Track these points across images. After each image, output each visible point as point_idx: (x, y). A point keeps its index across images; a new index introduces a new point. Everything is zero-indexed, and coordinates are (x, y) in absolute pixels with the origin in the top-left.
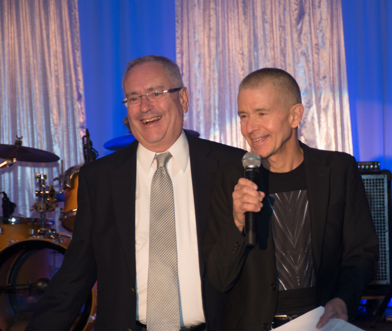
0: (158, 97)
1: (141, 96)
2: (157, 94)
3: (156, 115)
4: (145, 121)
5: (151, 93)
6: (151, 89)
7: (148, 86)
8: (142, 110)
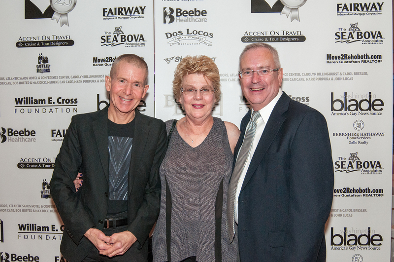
0: (265, 74)
1: (254, 71)
2: (265, 71)
3: (262, 87)
4: (253, 90)
5: (260, 70)
6: (261, 67)
7: (259, 65)
8: (254, 82)
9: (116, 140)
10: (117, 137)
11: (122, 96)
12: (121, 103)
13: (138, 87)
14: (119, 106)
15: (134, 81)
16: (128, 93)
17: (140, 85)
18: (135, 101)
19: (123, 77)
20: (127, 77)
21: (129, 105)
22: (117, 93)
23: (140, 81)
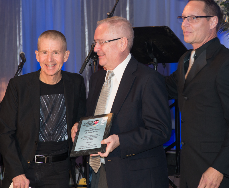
9: (50, 97)
10: (52, 95)
11: (46, 64)
12: (47, 69)
13: (57, 54)
14: (47, 72)
15: (52, 51)
16: (49, 60)
17: (58, 52)
18: (58, 65)
19: (44, 50)
20: (46, 49)
21: (54, 69)
22: (43, 62)
23: (57, 50)
